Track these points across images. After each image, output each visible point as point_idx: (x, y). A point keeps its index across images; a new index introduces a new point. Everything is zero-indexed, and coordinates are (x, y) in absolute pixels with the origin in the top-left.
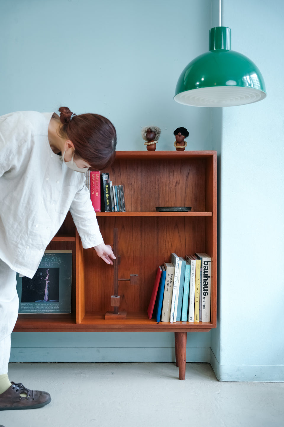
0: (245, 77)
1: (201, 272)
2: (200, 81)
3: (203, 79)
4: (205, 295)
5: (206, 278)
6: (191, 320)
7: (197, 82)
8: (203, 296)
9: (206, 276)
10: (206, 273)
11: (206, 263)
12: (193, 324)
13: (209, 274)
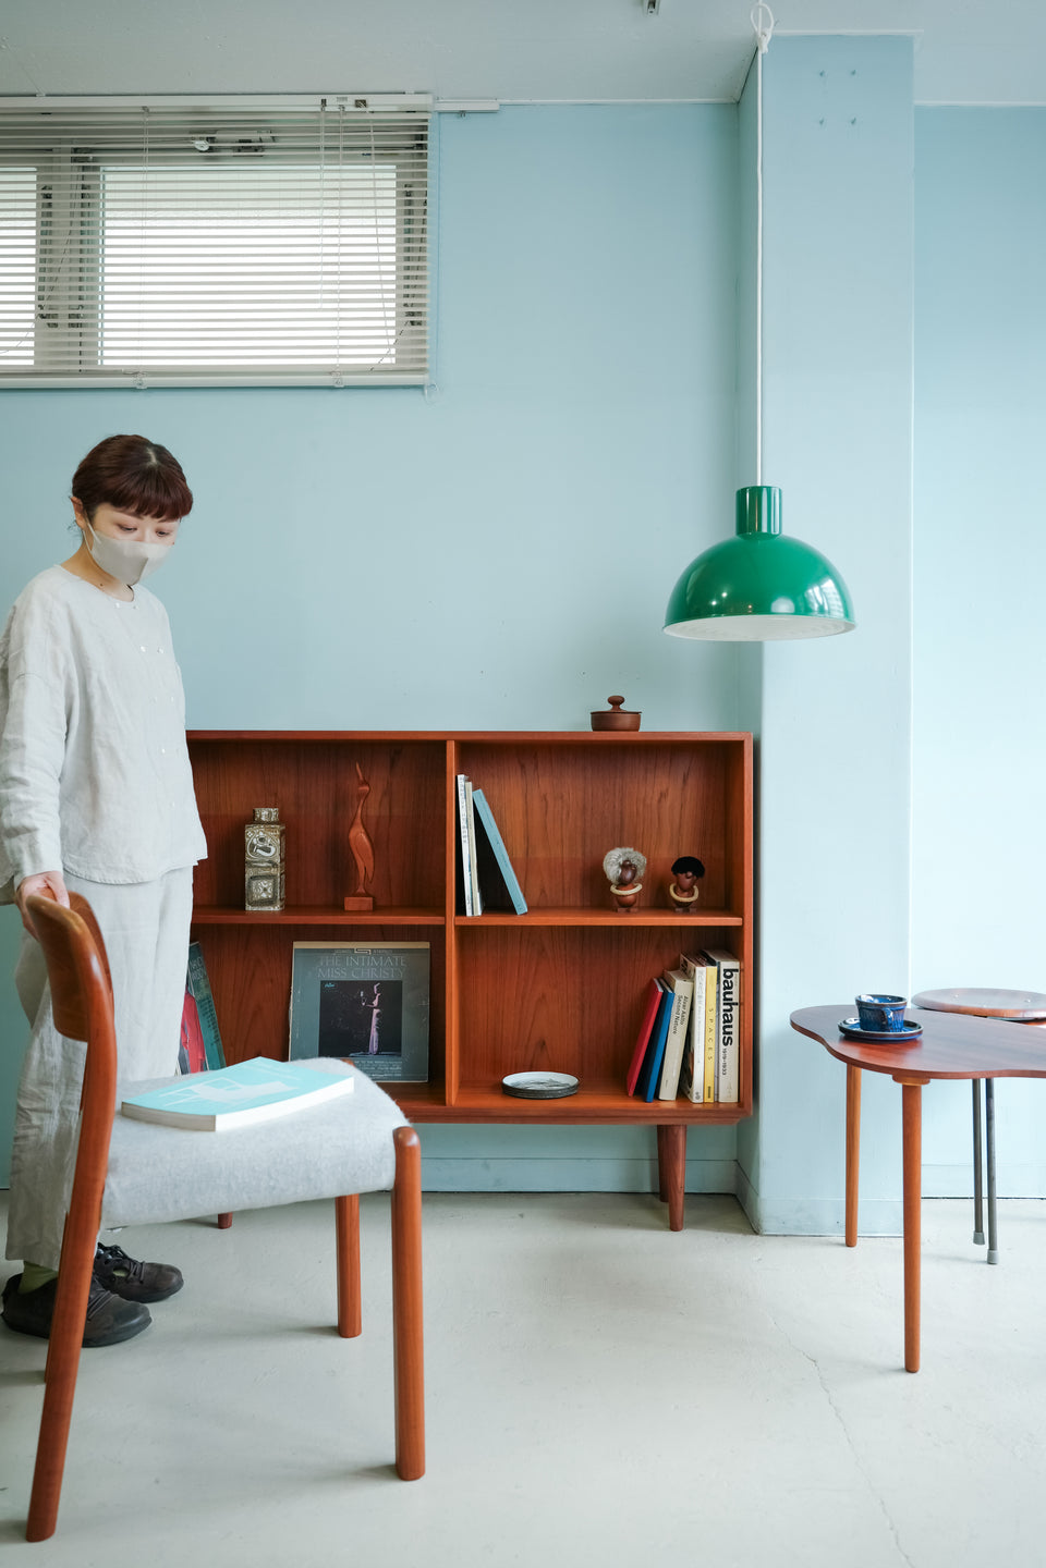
0: (810, 591)
1: (718, 992)
2: (719, 598)
3: (724, 595)
4: (726, 1044)
5: (728, 1007)
6: (698, 1098)
7: (711, 599)
8: (722, 1046)
9: (728, 1002)
10: (727, 996)
11: (728, 974)
12: (700, 1106)
13: (735, 997)
